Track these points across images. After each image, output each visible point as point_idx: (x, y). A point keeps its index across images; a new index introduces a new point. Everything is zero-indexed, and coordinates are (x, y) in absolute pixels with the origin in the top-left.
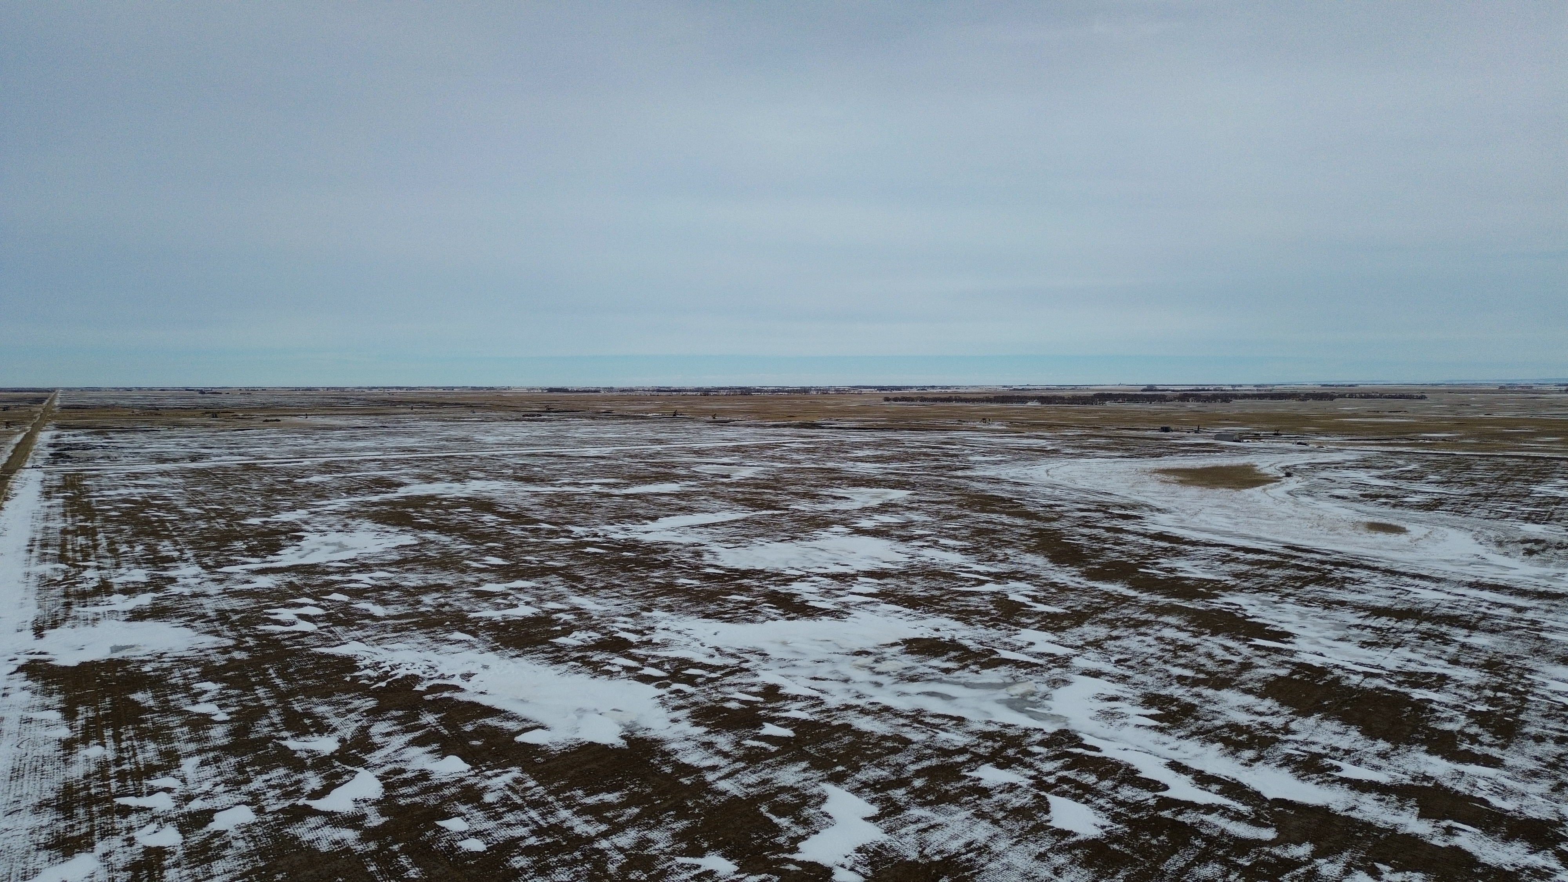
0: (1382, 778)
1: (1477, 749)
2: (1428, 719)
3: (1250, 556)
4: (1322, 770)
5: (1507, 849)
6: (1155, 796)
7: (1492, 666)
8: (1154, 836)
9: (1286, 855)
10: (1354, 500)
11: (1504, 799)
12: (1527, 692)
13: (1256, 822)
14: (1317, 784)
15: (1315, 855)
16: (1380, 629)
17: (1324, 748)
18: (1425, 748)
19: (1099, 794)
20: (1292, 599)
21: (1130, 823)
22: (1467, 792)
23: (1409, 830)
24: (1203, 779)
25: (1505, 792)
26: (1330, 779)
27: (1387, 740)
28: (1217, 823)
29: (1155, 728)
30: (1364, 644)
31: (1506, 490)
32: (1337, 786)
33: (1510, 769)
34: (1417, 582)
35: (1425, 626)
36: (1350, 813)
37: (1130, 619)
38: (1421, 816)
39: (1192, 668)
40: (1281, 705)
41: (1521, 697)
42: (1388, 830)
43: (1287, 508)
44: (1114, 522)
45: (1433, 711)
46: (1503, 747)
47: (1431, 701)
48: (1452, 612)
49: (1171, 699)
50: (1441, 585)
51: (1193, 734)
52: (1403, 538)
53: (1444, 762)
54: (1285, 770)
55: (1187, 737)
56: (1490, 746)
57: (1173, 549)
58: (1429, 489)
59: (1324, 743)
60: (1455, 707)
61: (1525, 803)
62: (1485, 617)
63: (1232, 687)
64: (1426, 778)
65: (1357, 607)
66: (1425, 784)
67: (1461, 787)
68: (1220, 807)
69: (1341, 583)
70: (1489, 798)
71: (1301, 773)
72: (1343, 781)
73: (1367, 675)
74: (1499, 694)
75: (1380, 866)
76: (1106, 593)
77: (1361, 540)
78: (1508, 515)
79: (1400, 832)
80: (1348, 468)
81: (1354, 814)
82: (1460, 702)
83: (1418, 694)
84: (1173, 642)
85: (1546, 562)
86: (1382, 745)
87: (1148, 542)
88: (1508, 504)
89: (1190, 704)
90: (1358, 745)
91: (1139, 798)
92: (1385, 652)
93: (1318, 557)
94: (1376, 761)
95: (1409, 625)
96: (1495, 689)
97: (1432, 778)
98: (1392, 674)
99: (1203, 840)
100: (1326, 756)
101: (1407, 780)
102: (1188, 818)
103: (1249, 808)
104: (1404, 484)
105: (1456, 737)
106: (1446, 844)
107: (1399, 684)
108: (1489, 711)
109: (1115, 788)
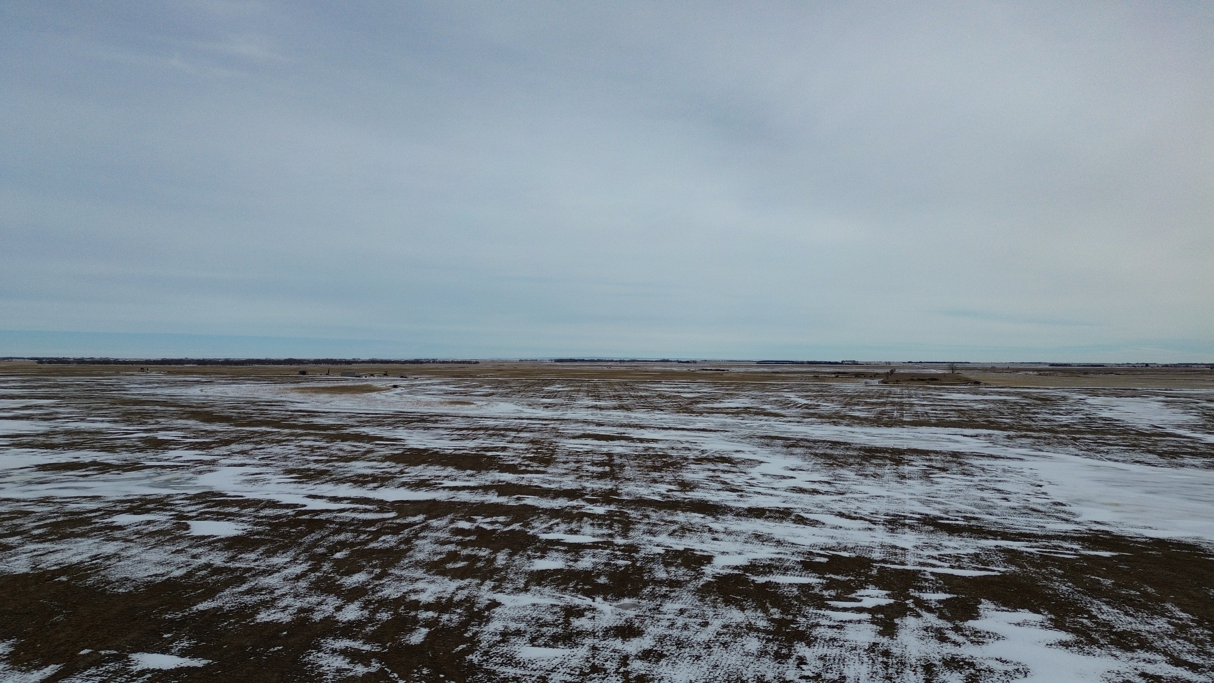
0: (472, 484)
1: (530, 469)
2: (498, 461)
3: (370, 415)
4: (430, 485)
5: (555, 501)
6: (294, 511)
7: (532, 442)
8: (292, 528)
9: (405, 522)
10: (440, 395)
11: (550, 484)
12: (555, 449)
13: (381, 511)
14: (426, 491)
15: (426, 519)
16: (464, 435)
17: (430, 477)
18: (498, 471)
19: (241, 515)
20: (402, 428)
21: (270, 524)
22: (527, 484)
23: (492, 502)
24: (335, 499)
25: (550, 482)
26: (435, 488)
27: (471, 469)
28: (348, 515)
29: (295, 482)
30: (452, 440)
31: (529, 389)
32: (441, 491)
33: (551, 474)
34: (483, 419)
35: (491, 432)
36: (451, 500)
37: (273, 440)
38: (498, 496)
39: (326, 456)
40: (398, 463)
41: (553, 451)
42: (479, 503)
43: (396, 398)
44: (260, 407)
45: (500, 458)
46: (545, 467)
47: (499, 455)
48: (506, 427)
49: (309, 470)
50: (498, 420)
51: (327, 482)
52: (472, 406)
53: (511, 475)
54: (402, 488)
55: (322, 483)
56: (538, 467)
57: (309, 415)
58: (486, 390)
59: (430, 475)
60: (514, 456)
61: (562, 484)
62: (525, 428)
63: (359, 460)
64: (499, 481)
65: (446, 429)
66: (500, 484)
67: (523, 483)
68: (351, 509)
69: (436, 421)
70: (540, 485)
71: (413, 488)
72: (444, 488)
73: (455, 450)
74: (539, 450)
75: (475, 517)
76: (252, 431)
77: (446, 407)
78: (532, 397)
79: (486, 503)
80: (435, 385)
81: (453, 500)
82: (518, 455)
83: (489, 454)
84: (310, 446)
85: (556, 410)
86: (469, 472)
87: (290, 413)
88: (532, 393)
89: (325, 470)
90: (454, 474)
91: (279, 513)
92: (466, 442)
93: (418, 414)
94: (467, 478)
95: (482, 432)
96: (537, 449)
97: (504, 481)
98: (473, 448)
99: (336, 525)
100: (431, 480)
101: (488, 483)
102: (323, 517)
103: (375, 506)
104: (471, 389)
105: (517, 466)
106: (518, 504)
107: (478, 451)
108: (534, 456)
109: (256, 511)
